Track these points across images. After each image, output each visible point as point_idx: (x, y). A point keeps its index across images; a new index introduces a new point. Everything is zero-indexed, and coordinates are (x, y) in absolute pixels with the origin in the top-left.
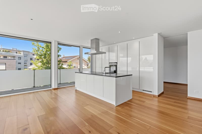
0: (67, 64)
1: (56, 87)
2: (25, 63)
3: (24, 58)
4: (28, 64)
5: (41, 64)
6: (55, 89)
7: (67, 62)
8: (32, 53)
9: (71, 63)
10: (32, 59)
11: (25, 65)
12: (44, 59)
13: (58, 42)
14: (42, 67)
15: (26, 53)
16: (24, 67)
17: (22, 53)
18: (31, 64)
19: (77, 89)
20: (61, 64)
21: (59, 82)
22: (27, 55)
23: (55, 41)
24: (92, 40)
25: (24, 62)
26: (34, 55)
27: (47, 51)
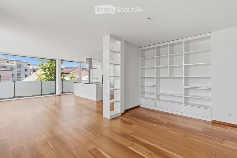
0: (69, 75)
1: (60, 94)
2: (18, 75)
3: (18, 69)
4: (22, 75)
5: (45, 76)
6: (59, 95)
7: (69, 73)
8: (26, 63)
9: (72, 75)
10: (27, 69)
11: (18, 78)
12: (47, 72)
13: (61, 59)
14: (45, 78)
15: (20, 63)
16: (18, 79)
17: (15, 62)
18: (26, 76)
19: (76, 95)
20: (63, 77)
21: (62, 92)
22: (21, 65)
23: (59, 59)
24: (86, 59)
25: (18, 73)
26: (29, 65)
27: (50, 65)
